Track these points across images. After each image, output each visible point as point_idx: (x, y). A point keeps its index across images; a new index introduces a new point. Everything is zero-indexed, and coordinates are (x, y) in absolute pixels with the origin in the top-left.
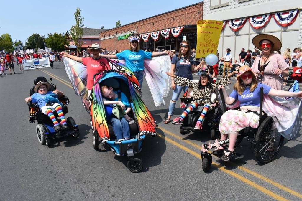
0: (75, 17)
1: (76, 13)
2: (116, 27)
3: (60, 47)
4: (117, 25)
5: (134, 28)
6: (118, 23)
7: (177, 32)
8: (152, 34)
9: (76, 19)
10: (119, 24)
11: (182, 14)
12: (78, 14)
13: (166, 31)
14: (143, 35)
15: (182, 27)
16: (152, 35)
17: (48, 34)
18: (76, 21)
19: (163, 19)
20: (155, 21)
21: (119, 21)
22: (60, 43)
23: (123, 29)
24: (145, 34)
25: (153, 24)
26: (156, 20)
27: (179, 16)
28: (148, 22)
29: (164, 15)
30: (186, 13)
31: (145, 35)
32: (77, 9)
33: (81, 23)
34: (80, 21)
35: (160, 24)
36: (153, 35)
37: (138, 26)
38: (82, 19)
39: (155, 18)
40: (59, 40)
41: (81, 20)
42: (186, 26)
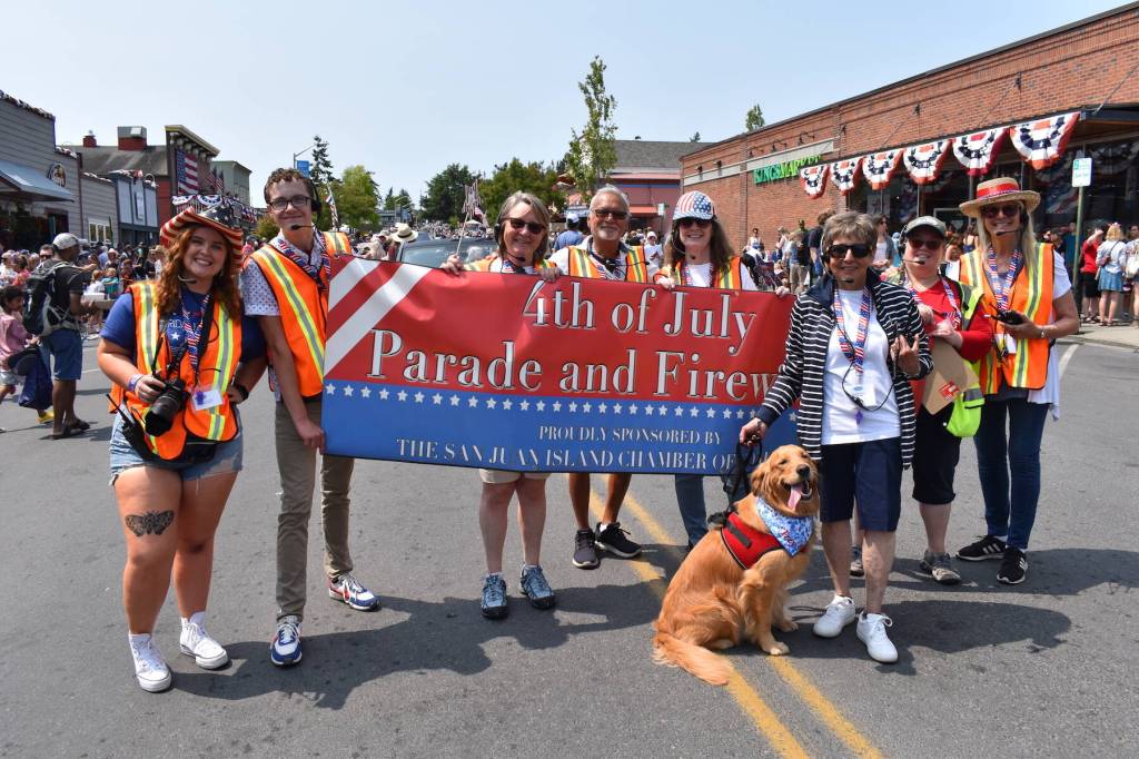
0: (583, 97)
1: (589, 77)
2: (746, 130)
4: (749, 126)
5: (826, 131)
6: (754, 117)
7: (1046, 143)
8: (913, 153)
9: (590, 103)
10: (757, 117)
11: (1063, 56)
12: (597, 79)
13: (981, 137)
14: (868, 159)
15: (1068, 118)
16: (912, 159)
18: (588, 109)
19: (966, 84)
20: (925, 96)
21: (758, 109)
23: (780, 137)
24: (876, 155)
25: (918, 110)
26: (931, 92)
27: (1043, 67)
28: (893, 103)
29: (972, 66)
30: (1086, 49)
31: (879, 158)
32: (593, 65)
33: (606, 116)
34: (603, 110)
35: (947, 109)
36: (918, 156)
37: (843, 120)
38: (608, 100)
39: (925, 80)
41: (607, 106)
42: (1088, 109)
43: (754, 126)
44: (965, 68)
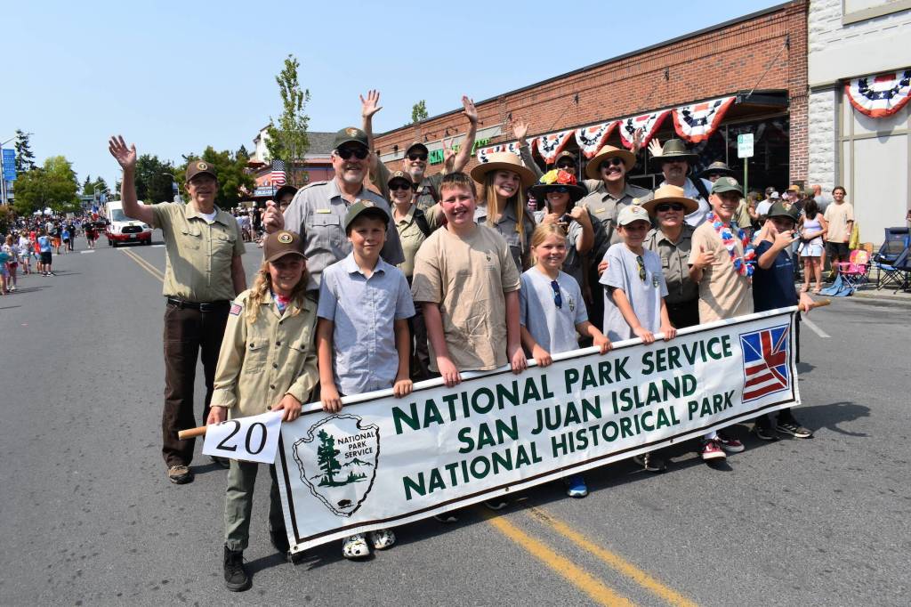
0: (279, 89)
1: (283, 72)
2: (412, 121)
3: (226, 194)
4: (415, 117)
5: (493, 118)
6: (419, 110)
7: (704, 121)
8: (583, 133)
9: (285, 96)
10: (421, 111)
11: (705, 53)
12: (289, 76)
13: (645, 118)
14: (541, 139)
15: (726, 101)
16: (583, 139)
17: (183, 156)
18: (283, 101)
19: (619, 77)
20: (582, 87)
21: (423, 103)
22: (226, 180)
23: (451, 124)
24: (548, 136)
25: (577, 99)
26: (588, 84)
27: (689, 62)
28: (554, 94)
29: (624, 62)
30: (725, 47)
31: (551, 139)
32: (287, 62)
33: (300, 106)
34: (297, 102)
35: (607, 98)
36: (587, 135)
37: (509, 109)
38: (302, 94)
39: (581, 75)
40: (222, 171)
41: (301, 98)
42: (742, 94)
43: (418, 118)
44: (618, 64)
